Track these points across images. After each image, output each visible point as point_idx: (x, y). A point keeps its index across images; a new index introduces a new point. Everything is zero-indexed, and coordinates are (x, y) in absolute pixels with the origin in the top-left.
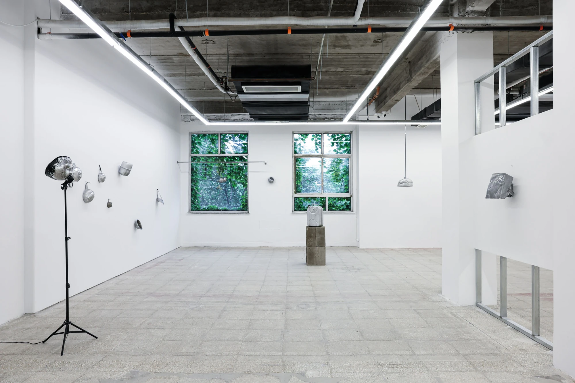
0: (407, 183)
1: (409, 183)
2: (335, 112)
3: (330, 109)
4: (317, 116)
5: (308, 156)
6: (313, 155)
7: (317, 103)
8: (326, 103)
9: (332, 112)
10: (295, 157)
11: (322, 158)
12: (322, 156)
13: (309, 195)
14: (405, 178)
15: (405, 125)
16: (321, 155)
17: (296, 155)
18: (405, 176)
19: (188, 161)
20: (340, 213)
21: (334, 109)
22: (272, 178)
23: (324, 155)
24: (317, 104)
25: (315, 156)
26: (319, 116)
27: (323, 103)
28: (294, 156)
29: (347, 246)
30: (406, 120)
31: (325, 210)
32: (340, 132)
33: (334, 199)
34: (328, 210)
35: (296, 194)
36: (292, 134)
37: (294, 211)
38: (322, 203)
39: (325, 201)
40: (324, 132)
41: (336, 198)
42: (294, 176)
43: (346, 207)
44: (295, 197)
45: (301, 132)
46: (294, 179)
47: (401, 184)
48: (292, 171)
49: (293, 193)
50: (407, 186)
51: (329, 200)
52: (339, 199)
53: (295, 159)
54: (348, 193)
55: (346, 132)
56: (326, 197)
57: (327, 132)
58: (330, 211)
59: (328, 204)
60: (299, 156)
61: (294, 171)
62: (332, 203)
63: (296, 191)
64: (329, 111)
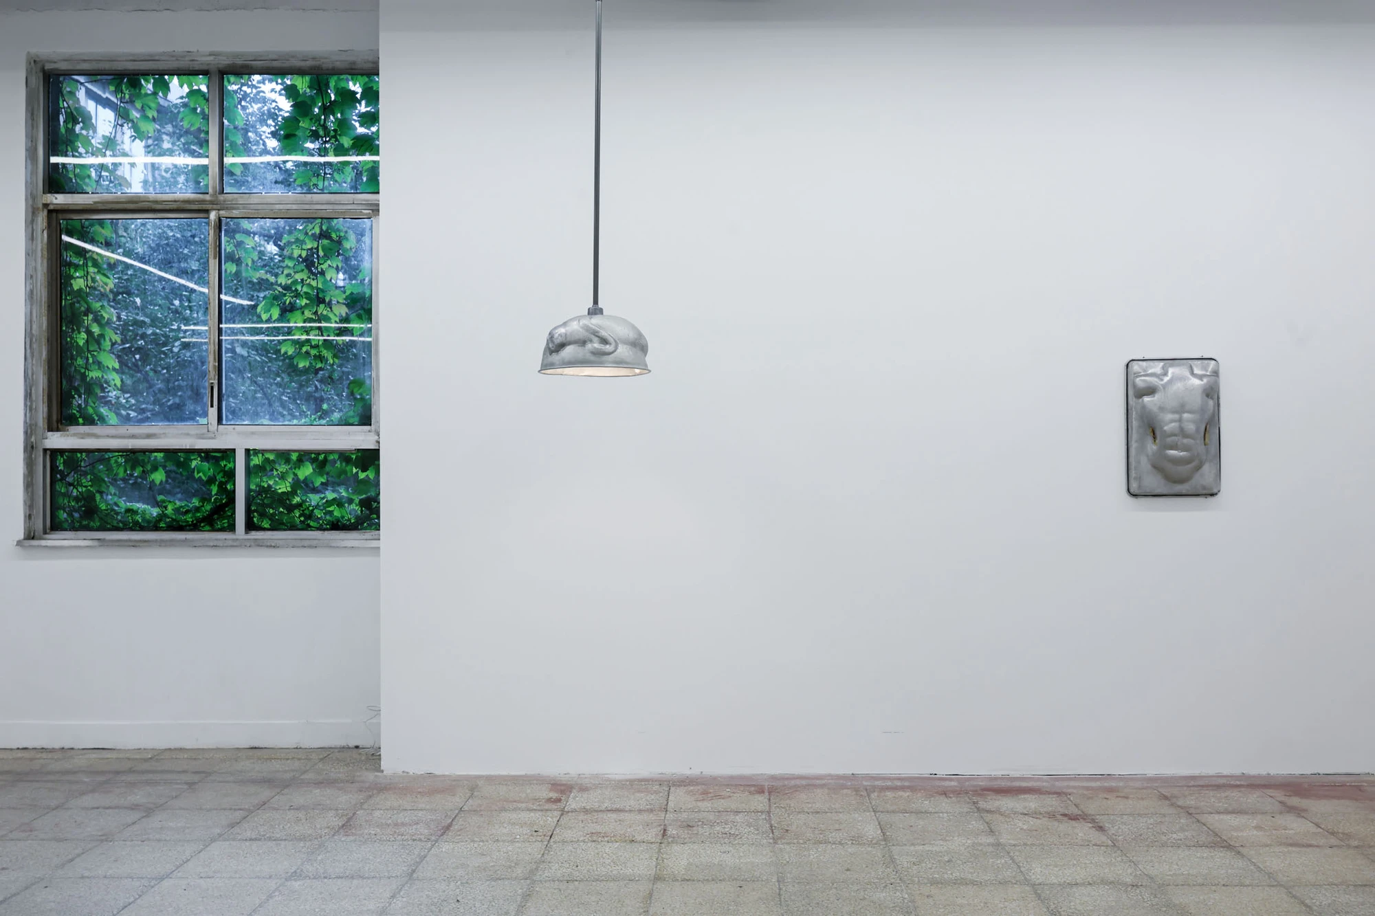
0: (589, 346)
1: (608, 348)
5: (131, 206)
6: (156, 202)
10: (54, 213)
11: (213, 216)
12: (212, 202)
13: (133, 437)
14: (595, 310)
16: (203, 201)
17: (60, 199)
18: (596, 301)
23: (221, 197)
25: (168, 207)
28: (46, 205)
31: (232, 528)
32: (314, 59)
33: (288, 461)
34: (250, 526)
35: (58, 430)
36: (29, 72)
37: (45, 533)
38: (222, 487)
39: (231, 475)
40: (224, 62)
41: (305, 456)
42: (42, 323)
43: (355, 507)
44: (45, 450)
45: (85, 61)
46: (44, 341)
47: (556, 358)
48: (30, 296)
49: (36, 425)
50: (598, 358)
51: (249, 471)
52: (319, 459)
53: (54, 223)
54: (367, 428)
55: (354, 63)
56: (234, 451)
57: (239, 62)
58: (255, 535)
59: (248, 490)
60: (71, 208)
61: (42, 292)
62: (283, 487)
63: (54, 418)
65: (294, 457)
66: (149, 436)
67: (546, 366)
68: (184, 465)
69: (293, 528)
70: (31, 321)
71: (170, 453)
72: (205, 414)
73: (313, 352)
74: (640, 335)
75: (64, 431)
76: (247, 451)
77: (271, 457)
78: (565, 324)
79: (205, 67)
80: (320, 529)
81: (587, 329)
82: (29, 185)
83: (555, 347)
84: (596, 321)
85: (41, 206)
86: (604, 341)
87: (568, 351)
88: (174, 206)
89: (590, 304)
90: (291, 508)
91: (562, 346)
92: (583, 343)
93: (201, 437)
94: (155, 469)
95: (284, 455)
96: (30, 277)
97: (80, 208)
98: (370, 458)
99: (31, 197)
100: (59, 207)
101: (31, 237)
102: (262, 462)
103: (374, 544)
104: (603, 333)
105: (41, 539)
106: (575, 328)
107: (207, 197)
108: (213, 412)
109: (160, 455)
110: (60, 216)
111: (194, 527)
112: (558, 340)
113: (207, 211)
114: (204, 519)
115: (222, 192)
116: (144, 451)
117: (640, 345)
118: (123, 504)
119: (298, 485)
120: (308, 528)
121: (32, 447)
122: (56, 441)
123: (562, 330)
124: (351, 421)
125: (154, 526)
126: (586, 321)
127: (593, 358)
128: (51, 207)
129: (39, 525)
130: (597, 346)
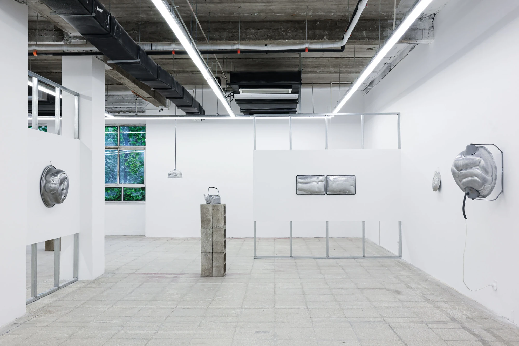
0: (174, 175)
1: (176, 175)
2: (128, 105)
3: (123, 103)
4: (113, 110)
6: (109, 147)
7: (111, 97)
8: (119, 97)
9: (124, 105)
11: (118, 149)
12: (118, 147)
14: (175, 170)
15: (176, 119)
18: (175, 168)
20: (133, 203)
21: (127, 103)
23: (120, 146)
24: (110, 98)
26: (115, 109)
27: (116, 97)
29: (141, 235)
30: (177, 115)
31: (121, 200)
32: (135, 124)
33: (130, 189)
34: (124, 200)
38: (119, 194)
39: (121, 191)
40: (120, 125)
41: (132, 188)
43: (141, 197)
47: (169, 176)
50: (175, 177)
51: (124, 191)
52: (135, 189)
54: (143, 184)
55: (141, 125)
56: (121, 188)
57: (123, 125)
58: (125, 201)
59: (124, 194)
62: (129, 193)
64: (122, 104)
65: (131, 188)
66: (108, 185)
67: (168, 177)
68: (113, 190)
69: (131, 200)
72: (117, 181)
73: (134, 171)
74: (181, 173)
76: (124, 188)
77: (127, 188)
78: (171, 172)
79: (117, 126)
80: (135, 200)
81: (174, 172)
84: (175, 171)
86: (176, 174)
87: (171, 175)
88: (112, 148)
89: (175, 169)
90: (130, 197)
91: (170, 175)
92: (173, 174)
93: (116, 185)
95: (130, 188)
98: (144, 189)
102: (126, 190)
103: (144, 203)
104: (176, 173)
106: (172, 172)
108: (118, 181)
111: (115, 200)
112: (170, 174)
113: (117, 149)
117: (181, 174)
119: (131, 193)
120: (133, 200)
123: (170, 172)
124: (140, 182)
125: (108, 200)
126: (173, 171)
130: (175, 175)
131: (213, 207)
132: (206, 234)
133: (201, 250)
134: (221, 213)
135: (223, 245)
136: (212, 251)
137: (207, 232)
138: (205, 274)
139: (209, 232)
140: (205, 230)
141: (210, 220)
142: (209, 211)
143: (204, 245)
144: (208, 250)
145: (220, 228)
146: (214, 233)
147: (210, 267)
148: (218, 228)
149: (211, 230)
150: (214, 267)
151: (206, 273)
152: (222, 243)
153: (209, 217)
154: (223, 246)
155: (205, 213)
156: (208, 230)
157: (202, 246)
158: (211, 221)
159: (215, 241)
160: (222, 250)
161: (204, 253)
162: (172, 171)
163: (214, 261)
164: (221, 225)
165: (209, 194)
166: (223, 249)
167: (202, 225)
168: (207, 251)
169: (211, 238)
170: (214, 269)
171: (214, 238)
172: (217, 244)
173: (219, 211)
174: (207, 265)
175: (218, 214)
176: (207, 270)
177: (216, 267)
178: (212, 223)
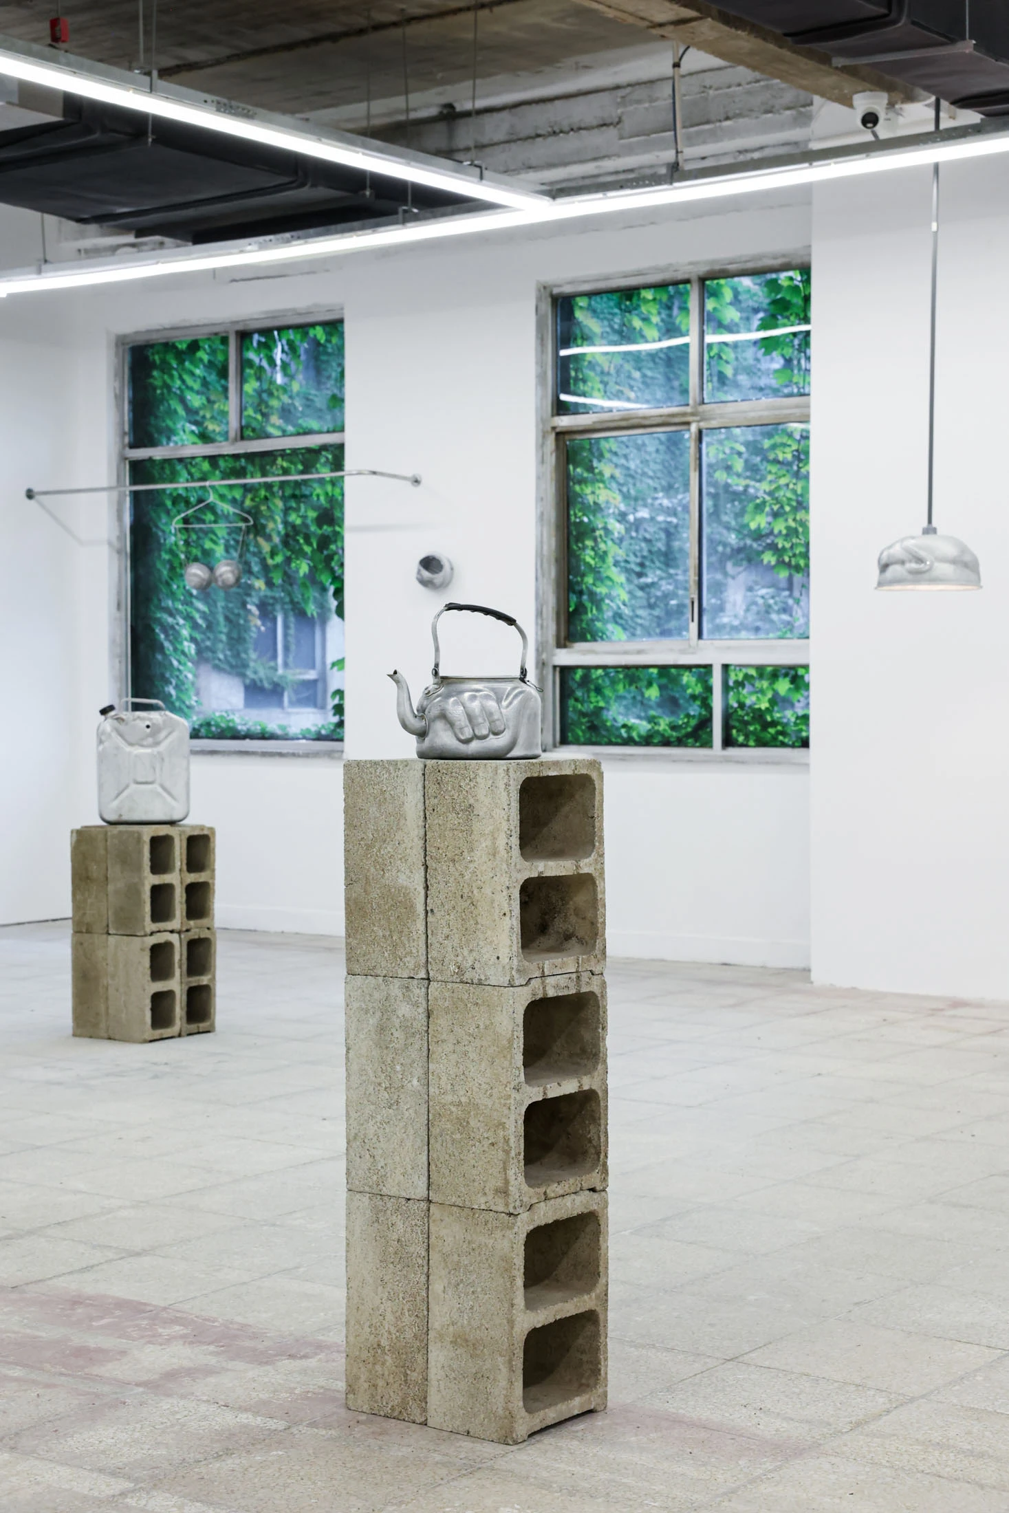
1: (924, 567)
2: (733, 134)
3: (708, 122)
5: (624, 424)
6: (645, 418)
7: (640, 93)
9: (715, 136)
10: (561, 435)
11: (694, 427)
12: (693, 414)
13: (626, 653)
14: (930, 530)
15: (937, 167)
16: (684, 414)
17: (565, 422)
18: (930, 523)
19: (105, 485)
21: (727, 118)
22: (430, 564)
23: (702, 408)
24: (639, 102)
25: (654, 422)
28: (554, 428)
31: (707, 744)
32: (784, 256)
34: (728, 742)
35: (565, 646)
36: (539, 299)
37: (555, 746)
38: (703, 703)
39: (708, 690)
40: (703, 269)
42: (551, 544)
44: (555, 667)
45: (585, 282)
46: (553, 560)
47: (886, 576)
48: (541, 517)
49: (547, 642)
50: (917, 576)
51: (726, 688)
53: (561, 443)
56: (711, 666)
57: (717, 267)
58: (732, 751)
59: (725, 706)
60: (575, 429)
61: (551, 514)
63: (563, 634)
64: (698, 133)
66: (639, 652)
67: (880, 584)
68: (675, 680)
70: (542, 542)
71: (664, 669)
72: (687, 630)
74: (964, 550)
75: (570, 647)
76: (726, 667)
77: (753, 672)
78: (890, 547)
79: (686, 276)
81: (907, 550)
82: (538, 410)
83: (884, 567)
84: (929, 540)
85: (549, 429)
86: (920, 560)
87: (894, 570)
88: (660, 420)
89: (925, 524)
90: (766, 725)
91: (890, 565)
93: (682, 652)
94: (650, 684)
96: (540, 499)
97: (580, 428)
99: (542, 421)
100: (564, 430)
101: (542, 461)
102: (731, 675)
104: (922, 554)
105: (550, 751)
106: (897, 551)
107: (688, 409)
108: (694, 627)
109: (655, 671)
110: (567, 437)
111: (680, 743)
112: (884, 561)
113: (688, 423)
114: (688, 735)
115: (703, 403)
116: (637, 667)
118: (621, 720)
119: (774, 701)
121: (543, 664)
122: (565, 657)
125: (647, 741)
126: (910, 543)
127: (910, 577)
128: (558, 430)
129: (550, 740)
130: (914, 566)
131: (432, 789)
132: (382, 1029)
133: (348, 1173)
134: (489, 843)
135: (507, 1141)
136: (421, 1191)
137: (386, 1009)
138: (375, 1386)
139: (404, 1010)
140: (377, 988)
141: (411, 908)
142: (400, 816)
143: (371, 1129)
144: (399, 1170)
145: (480, 983)
146: (441, 1022)
147: (409, 1335)
148: (467, 977)
149: (418, 992)
150: (441, 1337)
151: (381, 1383)
152: (502, 1125)
153: (402, 880)
154: (507, 1152)
155: (374, 840)
156: (395, 989)
157: (355, 1138)
158: (420, 909)
159: (449, 1098)
160: (497, 1191)
161: (366, 1199)
162: (902, 540)
163: (437, 1287)
164: (487, 954)
165: (436, 673)
166: (507, 1182)
167: (354, 942)
168: (390, 1188)
169: (419, 1071)
170: (438, 1356)
171: (443, 1067)
172: (463, 1124)
173: (476, 826)
174: (390, 1317)
175: (472, 850)
176: (389, 1360)
177: (454, 1343)
178: (422, 928)
